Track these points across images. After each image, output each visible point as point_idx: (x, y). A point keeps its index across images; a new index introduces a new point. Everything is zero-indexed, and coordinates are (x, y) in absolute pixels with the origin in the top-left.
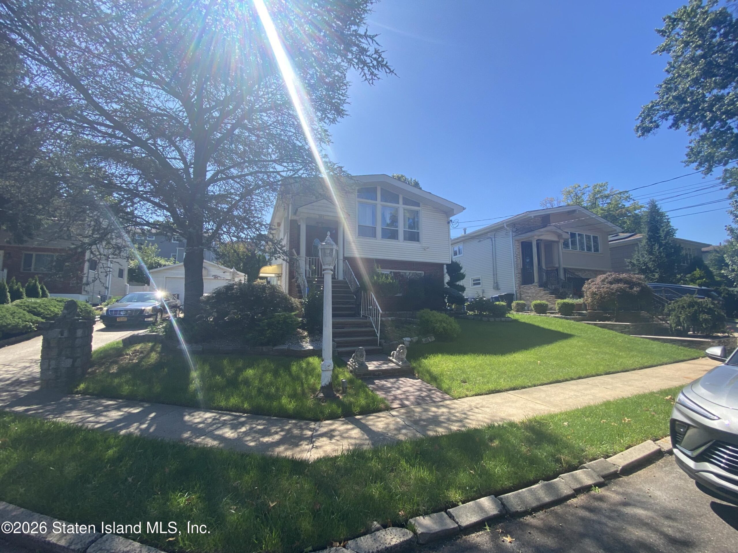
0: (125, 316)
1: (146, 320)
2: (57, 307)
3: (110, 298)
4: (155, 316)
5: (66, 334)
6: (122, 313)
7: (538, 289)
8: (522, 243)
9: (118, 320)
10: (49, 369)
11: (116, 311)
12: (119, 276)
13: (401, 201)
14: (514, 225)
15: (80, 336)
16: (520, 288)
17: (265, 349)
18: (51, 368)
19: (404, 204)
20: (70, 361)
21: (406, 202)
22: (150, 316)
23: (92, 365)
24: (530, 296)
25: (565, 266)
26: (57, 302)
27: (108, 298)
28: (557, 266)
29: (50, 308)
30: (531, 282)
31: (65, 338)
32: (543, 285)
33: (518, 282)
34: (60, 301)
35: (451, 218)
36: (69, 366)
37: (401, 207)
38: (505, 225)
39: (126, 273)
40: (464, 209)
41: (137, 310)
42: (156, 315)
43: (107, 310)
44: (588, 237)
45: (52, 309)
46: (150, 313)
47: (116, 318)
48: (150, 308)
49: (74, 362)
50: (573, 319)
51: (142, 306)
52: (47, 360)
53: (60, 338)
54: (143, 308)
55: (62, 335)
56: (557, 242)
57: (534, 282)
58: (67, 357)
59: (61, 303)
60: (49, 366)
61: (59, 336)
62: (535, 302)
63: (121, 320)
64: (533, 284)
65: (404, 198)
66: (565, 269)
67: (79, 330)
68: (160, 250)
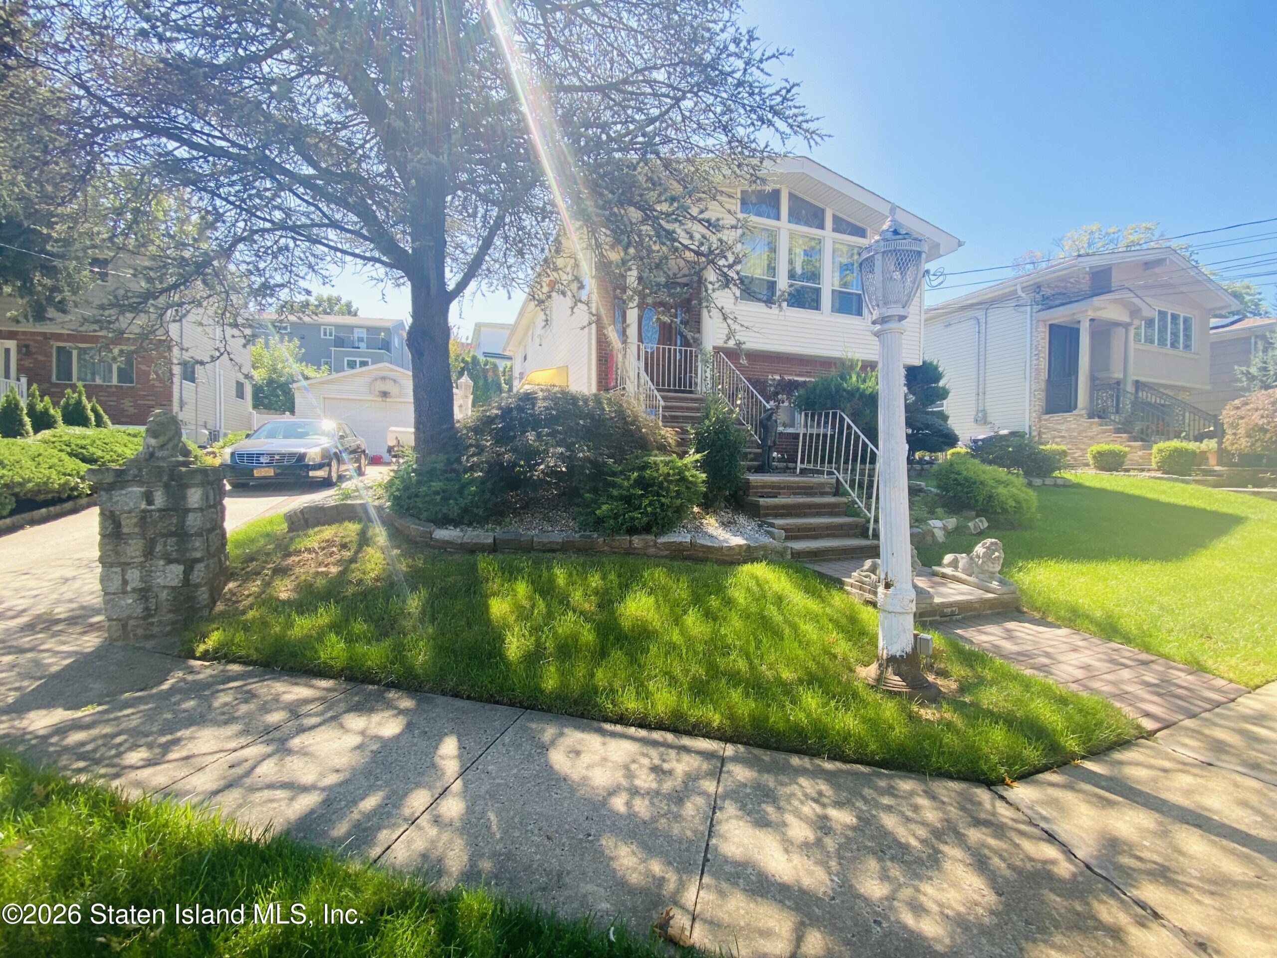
0: (269, 464)
1: (311, 474)
2: (130, 445)
3: (225, 435)
4: (327, 469)
5: (160, 499)
6: (262, 460)
7: (1084, 421)
8: (1051, 326)
9: (257, 473)
10: (124, 592)
11: (250, 456)
12: (238, 396)
13: (829, 223)
14: (1039, 287)
15: (196, 506)
16: (1040, 420)
17: (637, 541)
18: (129, 588)
19: (835, 230)
20: (177, 570)
21: (841, 225)
22: (319, 467)
23: (232, 576)
24: (1063, 437)
25: (1136, 378)
26: (126, 437)
27: (221, 435)
28: (1119, 375)
29: (115, 449)
30: (1070, 407)
31: (159, 510)
32: (1097, 413)
33: (1037, 408)
34: (135, 436)
35: (927, 266)
36: (175, 583)
37: (828, 234)
38: (1019, 288)
39: (248, 391)
40: (960, 244)
41: (292, 455)
42: (329, 465)
43: (233, 454)
44: (1175, 317)
45: (120, 451)
46: (318, 460)
47: (252, 470)
48: (317, 450)
49: (187, 573)
50: (1196, 482)
51: (300, 446)
52: (119, 570)
53: (144, 511)
54: (302, 450)
55: (150, 502)
56: (1126, 326)
57: (1076, 407)
58: (170, 561)
59: (135, 440)
60: (125, 582)
61: (143, 506)
62: (1095, 448)
63: (263, 474)
64: (1075, 412)
65: (836, 218)
66: (1137, 383)
67: (193, 490)
68: (303, 350)
